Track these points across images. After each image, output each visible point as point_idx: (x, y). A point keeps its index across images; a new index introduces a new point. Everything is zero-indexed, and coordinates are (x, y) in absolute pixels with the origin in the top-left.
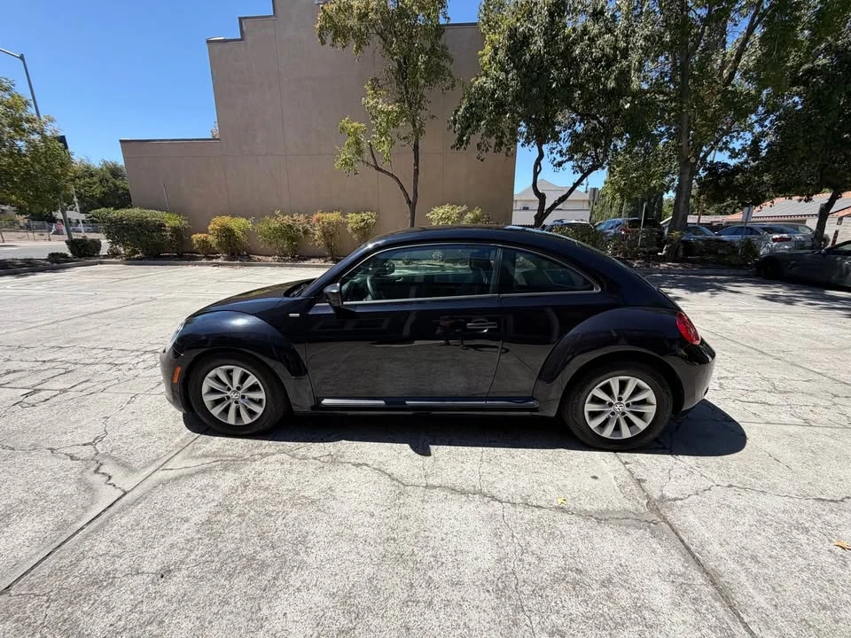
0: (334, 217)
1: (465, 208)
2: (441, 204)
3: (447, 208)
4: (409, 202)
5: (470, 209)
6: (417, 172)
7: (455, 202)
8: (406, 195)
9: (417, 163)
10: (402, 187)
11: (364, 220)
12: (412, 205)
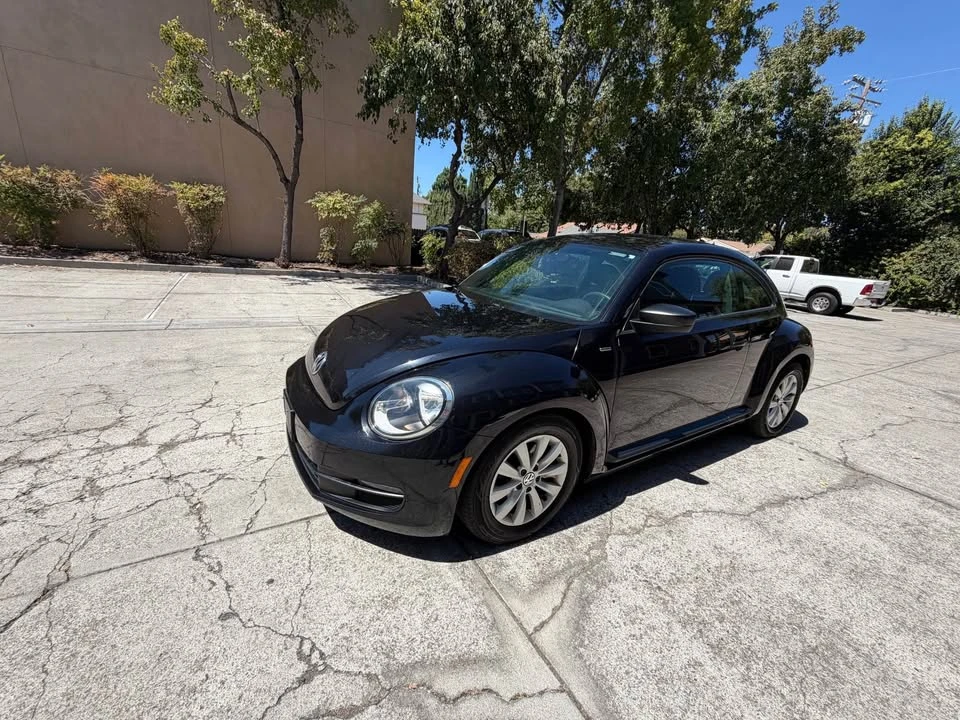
0: (146, 184)
1: (362, 199)
2: (329, 190)
3: (339, 196)
4: (285, 180)
5: (368, 203)
6: (300, 139)
7: (348, 190)
8: (280, 169)
9: (300, 125)
10: (275, 157)
11: (207, 197)
12: (290, 185)
